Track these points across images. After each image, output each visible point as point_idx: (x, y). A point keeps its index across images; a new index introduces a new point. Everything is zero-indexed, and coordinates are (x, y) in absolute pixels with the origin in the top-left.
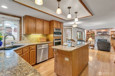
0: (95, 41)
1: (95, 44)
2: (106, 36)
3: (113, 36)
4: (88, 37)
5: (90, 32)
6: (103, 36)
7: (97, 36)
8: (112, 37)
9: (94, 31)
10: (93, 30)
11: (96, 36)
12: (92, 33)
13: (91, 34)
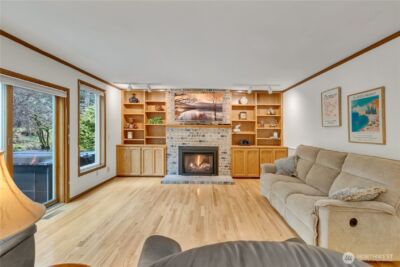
0: (166, 156)
1: (166, 172)
2: (212, 129)
3: (237, 130)
4: (130, 136)
5: (141, 106)
6: (202, 130)
7: (176, 126)
8: (234, 135)
9: (161, 100)
10: (156, 92)
11: (173, 127)
12: (153, 109)
13: (149, 115)
